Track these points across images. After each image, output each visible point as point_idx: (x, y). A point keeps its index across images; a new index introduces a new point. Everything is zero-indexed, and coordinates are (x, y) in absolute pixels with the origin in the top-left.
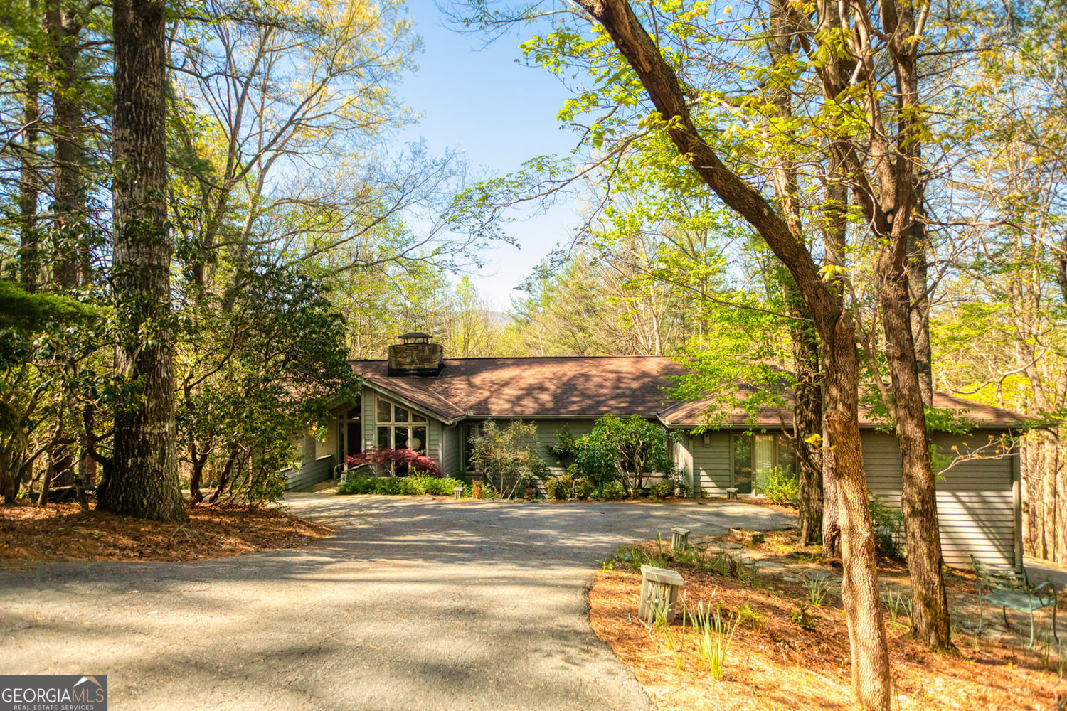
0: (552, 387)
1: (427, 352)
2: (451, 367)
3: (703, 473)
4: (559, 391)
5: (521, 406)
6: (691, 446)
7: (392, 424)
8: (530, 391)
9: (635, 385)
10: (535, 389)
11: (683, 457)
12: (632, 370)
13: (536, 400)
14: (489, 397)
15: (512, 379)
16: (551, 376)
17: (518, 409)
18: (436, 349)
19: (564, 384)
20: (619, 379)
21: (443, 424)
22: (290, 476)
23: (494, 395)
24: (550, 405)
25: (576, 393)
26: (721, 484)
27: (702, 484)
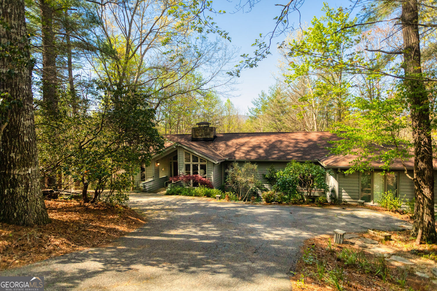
0: (265, 147)
1: (208, 131)
2: (219, 137)
3: (343, 191)
4: (268, 148)
5: (249, 155)
6: (337, 178)
7: (191, 163)
8: (254, 148)
9: (305, 145)
10: (257, 147)
11: (332, 182)
12: (303, 138)
13: (257, 152)
14: (235, 151)
15: (246, 142)
16: (265, 141)
17: (248, 157)
18: (213, 129)
19: (270, 145)
20: (297, 143)
21: (214, 163)
22: (147, 185)
23: (238, 150)
24: (263, 155)
25: (276, 149)
26: (353, 197)
27: (343, 197)
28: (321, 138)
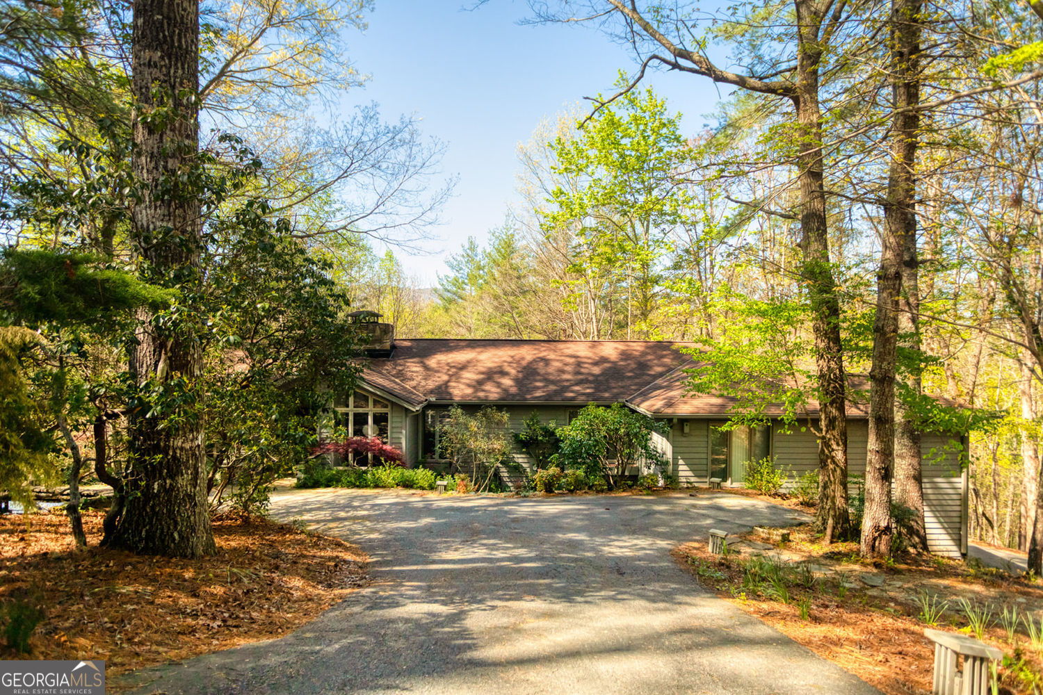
0: (513, 372)
1: (378, 332)
2: (403, 348)
3: (681, 462)
4: (520, 375)
5: (483, 391)
6: (671, 437)
7: (351, 410)
8: (491, 375)
9: (596, 370)
10: (496, 373)
11: (661, 446)
12: (590, 355)
13: (499, 385)
14: (449, 381)
15: (469, 362)
16: (509, 359)
17: (481, 394)
18: (387, 329)
19: (524, 368)
20: (579, 364)
21: (407, 410)
23: (454, 378)
24: (514, 390)
25: (539, 378)
26: (699, 473)
27: (681, 474)
28: (625, 355)
